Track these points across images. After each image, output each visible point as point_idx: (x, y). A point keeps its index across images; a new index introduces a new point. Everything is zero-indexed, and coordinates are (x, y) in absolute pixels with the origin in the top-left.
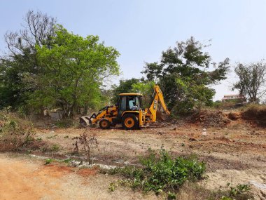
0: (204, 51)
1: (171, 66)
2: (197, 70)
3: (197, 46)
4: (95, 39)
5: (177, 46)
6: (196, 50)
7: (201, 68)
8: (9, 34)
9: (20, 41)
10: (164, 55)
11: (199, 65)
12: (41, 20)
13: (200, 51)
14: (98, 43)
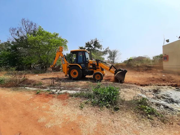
0: (100, 44)
1: (89, 48)
2: (98, 51)
3: (98, 42)
4: (57, 35)
5: (91, 41)
6: (98, 43)
7: (99, 50)
8: (12, 28)
9: (18, 32)
10: (86, 44)
11: (98, 48)
12: (29, 23)
13: (99, 43)
14: (58, 36)
